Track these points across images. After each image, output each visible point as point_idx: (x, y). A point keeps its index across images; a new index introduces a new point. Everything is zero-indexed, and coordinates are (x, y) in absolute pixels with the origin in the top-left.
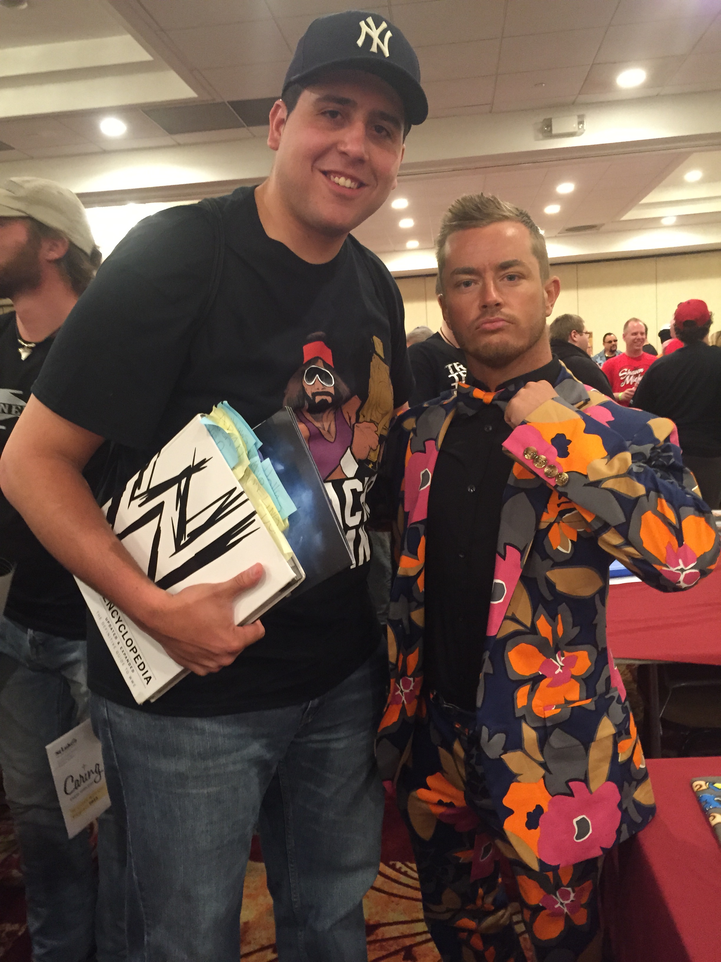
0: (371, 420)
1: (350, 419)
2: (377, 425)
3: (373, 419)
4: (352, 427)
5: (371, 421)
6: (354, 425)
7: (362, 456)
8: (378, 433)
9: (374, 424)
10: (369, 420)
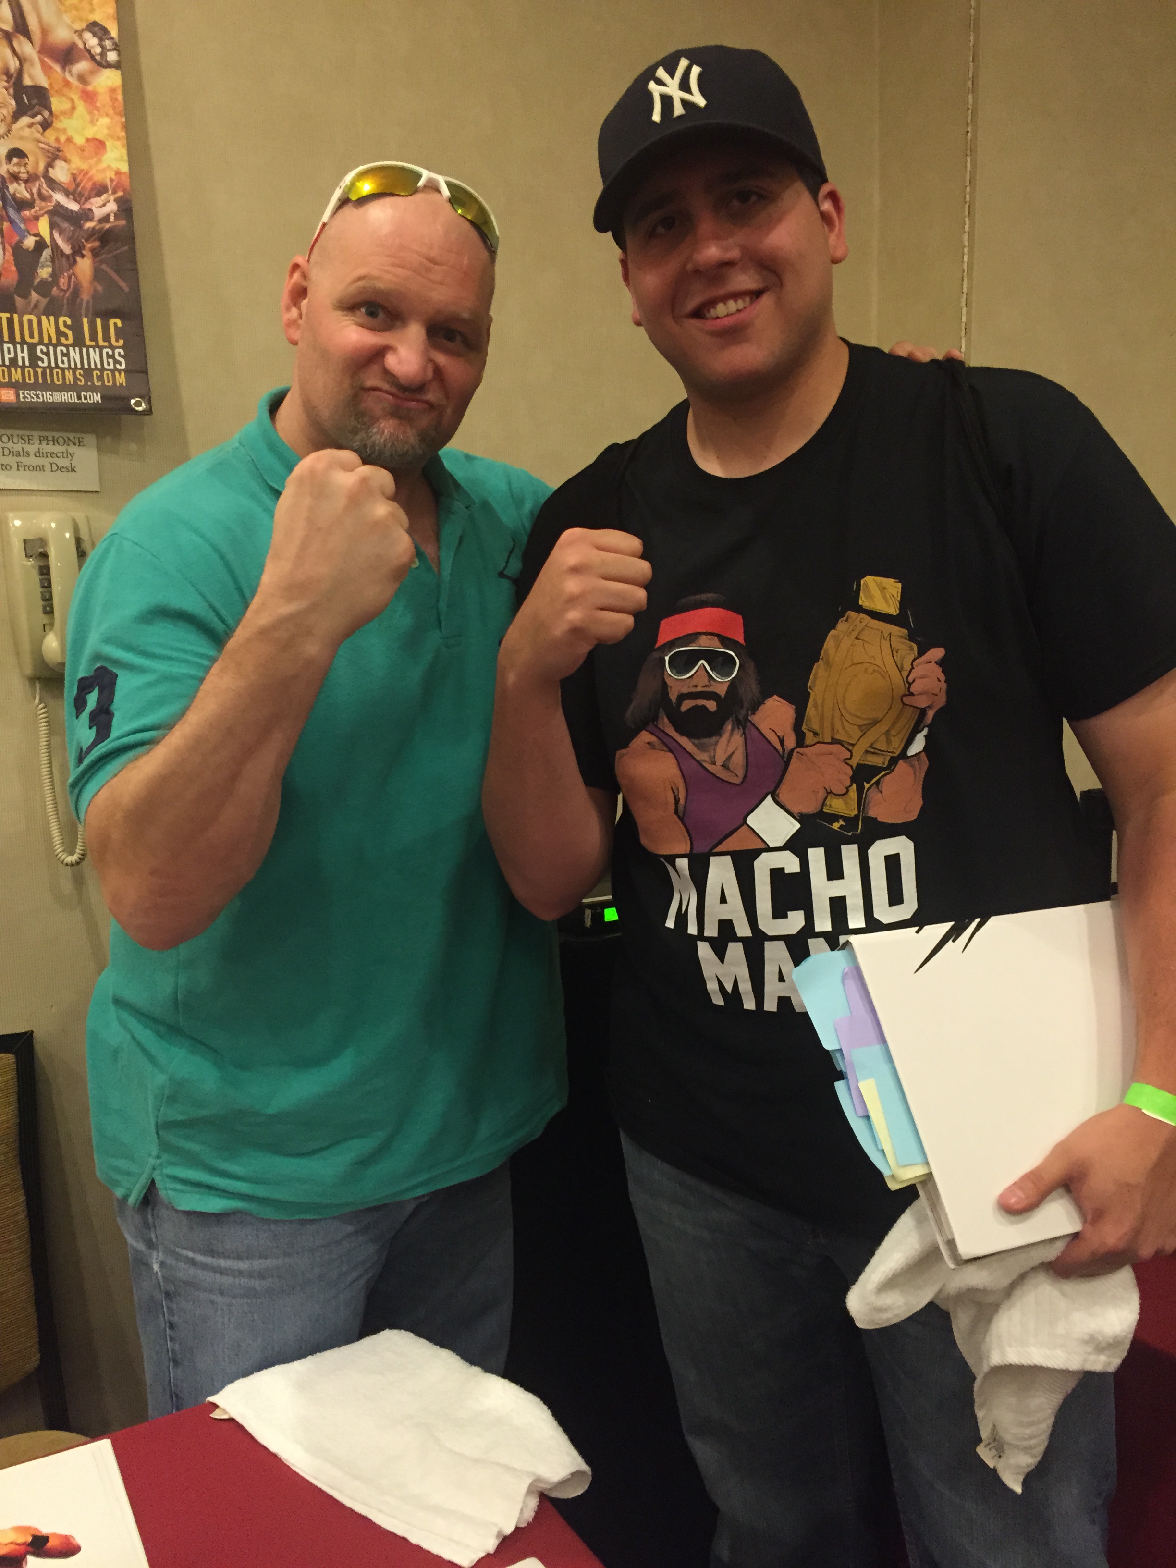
0: (832, 739)
1: (782, 742)
2: (851, 748)
3: (838, 737)
4: (786, 755)
5: (835, 741)
6: (792, 750)
7: (810, 808)
8: (854, 762)
9: (844, 747)
10: (830, 741)
